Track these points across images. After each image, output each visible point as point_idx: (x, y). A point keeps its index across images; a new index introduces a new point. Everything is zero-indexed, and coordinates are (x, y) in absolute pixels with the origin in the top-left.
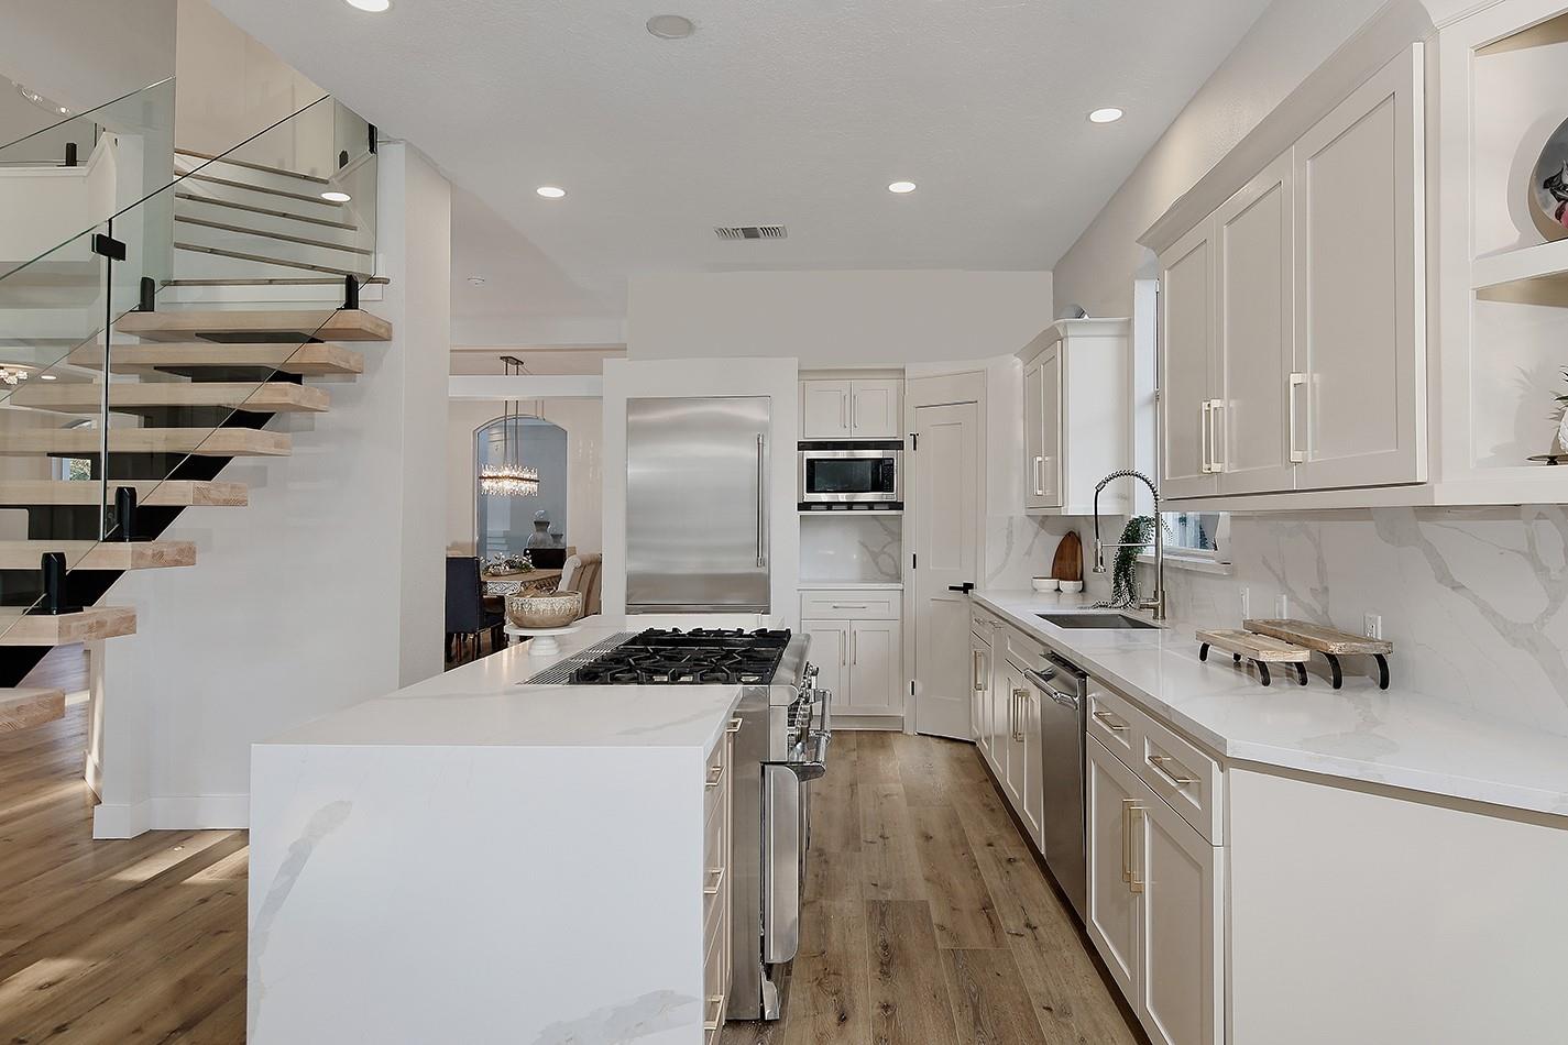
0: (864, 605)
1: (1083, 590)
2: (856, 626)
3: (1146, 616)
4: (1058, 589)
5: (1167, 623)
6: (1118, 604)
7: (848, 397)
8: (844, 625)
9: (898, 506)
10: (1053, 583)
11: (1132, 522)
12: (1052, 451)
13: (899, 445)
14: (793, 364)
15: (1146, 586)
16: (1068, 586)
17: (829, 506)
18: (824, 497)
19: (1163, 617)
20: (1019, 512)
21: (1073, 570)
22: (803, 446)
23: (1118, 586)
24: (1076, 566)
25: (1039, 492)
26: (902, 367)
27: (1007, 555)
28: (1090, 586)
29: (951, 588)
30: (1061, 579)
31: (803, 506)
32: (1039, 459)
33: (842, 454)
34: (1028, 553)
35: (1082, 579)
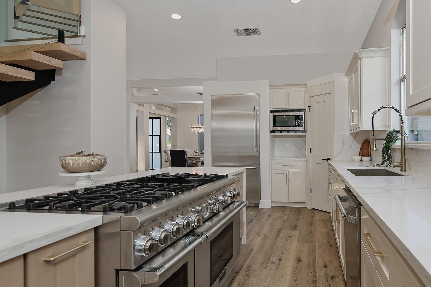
0: (293, 165)
1: (371, 160)
2: (290, 172)
3: (397, 170)
4: (361, 160)
5: (407, 173)
6: (384, 165)
7: (287, 94)
8: (286, 172)
9: (305, 131)
10: (359, 158)
11: (390, 132)
12: (357, 108)
13: (305, 111)
14: (267, 82)
15: (397, 157)
16: (366, 159)
17: (281, 131)
18: (279, 129)
19: (405, 171)
20: (347, 133)
21: (367, 153)
22: (272, 111)
23: (384, 157)
24: (368, 151)
25: (353, 124)
26: (306, 83)
27: (342, 148)
28: (374, 158)
29: (322, 160)
30: (362, 156)
31: (272, 132)
32: (353, 111)
33: (285, 114)
34: (350, 147)
35: (370, 156)
